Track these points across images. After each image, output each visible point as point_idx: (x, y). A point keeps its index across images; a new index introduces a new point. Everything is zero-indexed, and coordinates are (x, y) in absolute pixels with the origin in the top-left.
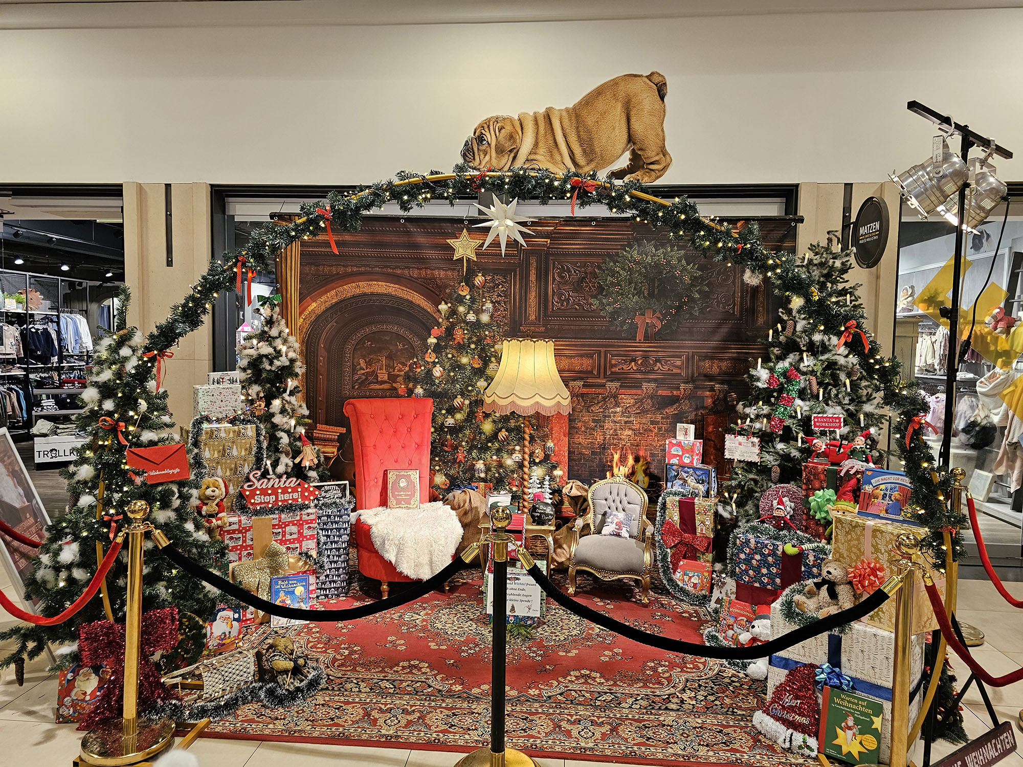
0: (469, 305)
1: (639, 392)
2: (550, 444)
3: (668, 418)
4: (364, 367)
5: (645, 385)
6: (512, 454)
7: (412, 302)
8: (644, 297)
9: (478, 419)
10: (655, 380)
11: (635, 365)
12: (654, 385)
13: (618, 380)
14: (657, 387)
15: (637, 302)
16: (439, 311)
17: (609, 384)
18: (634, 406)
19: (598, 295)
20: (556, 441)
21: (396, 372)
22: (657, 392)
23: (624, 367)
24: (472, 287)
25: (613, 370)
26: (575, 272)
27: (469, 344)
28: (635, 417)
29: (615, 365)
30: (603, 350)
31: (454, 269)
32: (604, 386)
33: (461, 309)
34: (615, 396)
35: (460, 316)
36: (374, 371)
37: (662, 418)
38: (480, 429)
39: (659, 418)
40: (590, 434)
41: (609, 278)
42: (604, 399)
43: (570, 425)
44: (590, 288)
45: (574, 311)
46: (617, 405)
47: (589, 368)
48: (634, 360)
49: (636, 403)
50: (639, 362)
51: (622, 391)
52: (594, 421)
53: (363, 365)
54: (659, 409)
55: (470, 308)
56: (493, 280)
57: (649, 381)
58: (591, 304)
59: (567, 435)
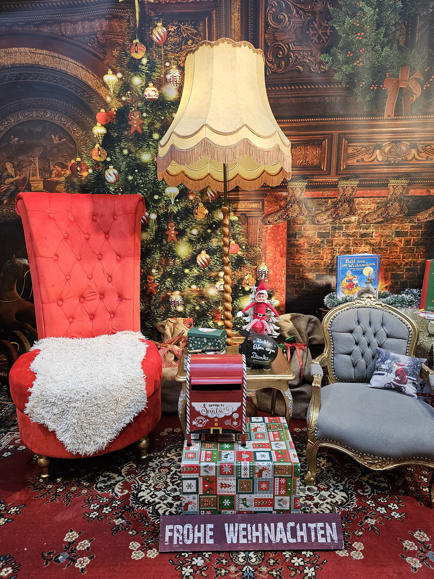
0: (147, 74)
1: (383, 192)
2: (263, 267)
3: (419, 227)
4: (13, 174)
5: (392, 182)
6: (215, 282)
7: (66, 73)
8: (399, 48)
9: (169, 239)
10: (407, 175)
11: (381, 153)
12: (404, 182)
13: (356, 176)
14: (409, 184)
15: (388, 56)
16: (104, 84)
17: (342, 184)
18: (375, 212)
19: (332, 47)
20: (270, 264)
21: (54, 178)
22: (407, 192)
23: (366, 158)
24: (148, 43)
25: (350, 162)
26: (297, 12)
27: (151, 133)
28: (376, 228)
29: (353, 156)
30: (336, 133)
31: (122, 18)
32: (335, 186)
33: (137, 81)
34: (350, 201)
35: (136, 91)
36: (25, 179)
37: (413, 227)
38: (174, 252)
39: (407, 226)
40: (314, 253)
41: (348, 19)
42: (335, 205)
43: (288, 241)
44: (319, 38)
45: (296, 74)
46: (352, 212)
47: (316, 162)
48: (379, 147)
49: (378, 208)
50: (387, 149)
51: (360, 192)
52: (320, 235)
53: (10, 170)
54: (409, 215)
55: (149, 78)
56: (178, 32)
57: (398, 176)
58: (321, 63)
59: (285, 255)
